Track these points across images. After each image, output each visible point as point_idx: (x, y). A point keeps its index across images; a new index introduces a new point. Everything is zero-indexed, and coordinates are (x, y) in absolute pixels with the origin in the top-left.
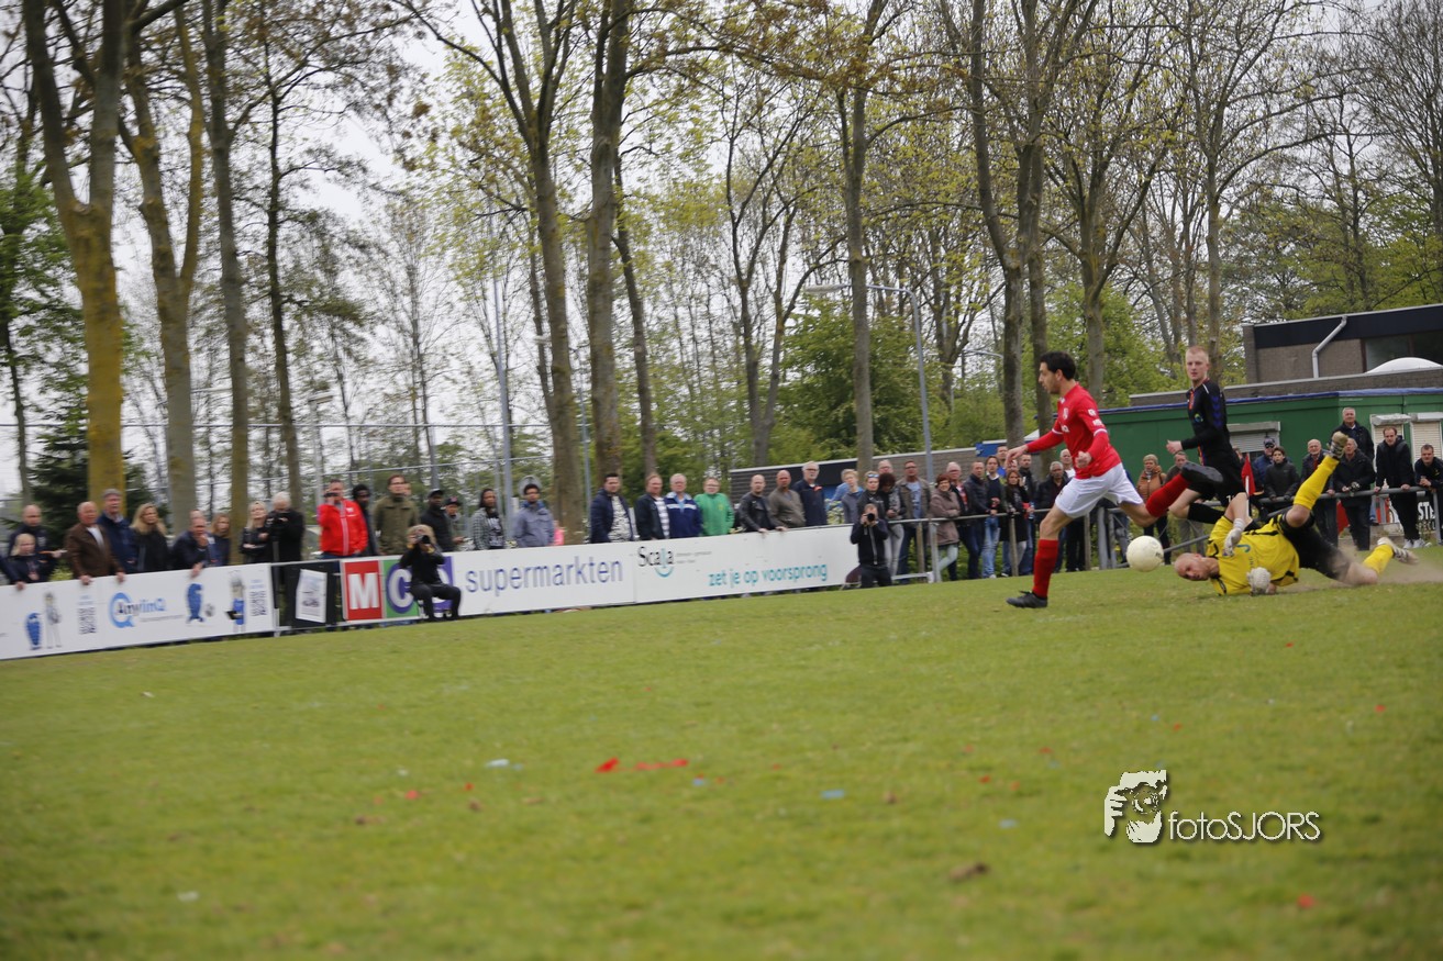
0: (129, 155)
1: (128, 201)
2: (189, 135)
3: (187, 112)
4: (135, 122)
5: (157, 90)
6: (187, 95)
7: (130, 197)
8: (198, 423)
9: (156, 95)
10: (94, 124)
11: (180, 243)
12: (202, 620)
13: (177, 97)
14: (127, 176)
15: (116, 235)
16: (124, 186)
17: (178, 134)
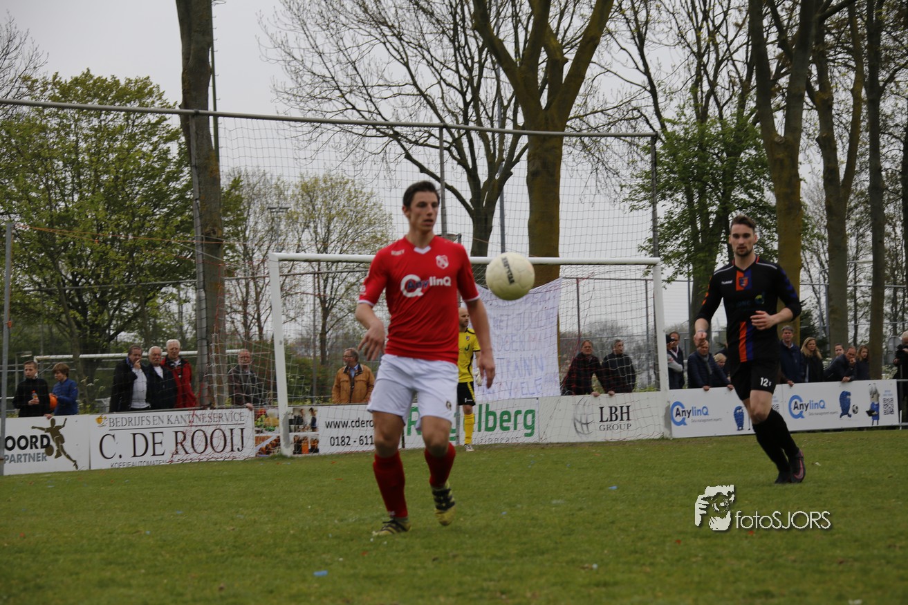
0: (811, 104)
1: (810, 135)
2: (852, 91)
3: (852, 75)
4: (816, 82)
5: (833, 61)
6: (852, 63)
7: (811, 132)
8: (849, 284)
9: (832, 64)
10: (790, 84)
11: (842, 163)
12: (850, 416)
13: (845, 65)
14: (810, 118)
15: (801, 157)
16: (807, 125)
17: (845, 90)
